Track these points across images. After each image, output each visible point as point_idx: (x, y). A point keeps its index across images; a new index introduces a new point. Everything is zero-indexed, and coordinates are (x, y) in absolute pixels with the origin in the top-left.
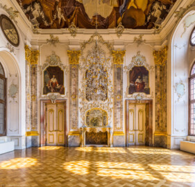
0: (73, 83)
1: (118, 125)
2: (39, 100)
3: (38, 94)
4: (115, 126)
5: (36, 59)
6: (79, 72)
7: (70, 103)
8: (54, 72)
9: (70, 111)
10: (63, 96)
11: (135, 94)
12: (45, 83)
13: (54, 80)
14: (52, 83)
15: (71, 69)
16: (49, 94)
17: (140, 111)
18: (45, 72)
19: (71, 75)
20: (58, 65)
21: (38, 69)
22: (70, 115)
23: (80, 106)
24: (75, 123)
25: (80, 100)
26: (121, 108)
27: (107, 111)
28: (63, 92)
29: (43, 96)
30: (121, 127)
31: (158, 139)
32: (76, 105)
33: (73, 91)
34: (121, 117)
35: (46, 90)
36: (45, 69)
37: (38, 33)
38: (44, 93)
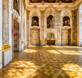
0: (42, 22)
1: (59, 38)
2: (30, 28)
3: (30, 26)
4: (58, 38)
5: (29, 14)
6: (45, 18)
7: (41, 30)
8: (35, 18)
9: (41, 33)
10: (38, 27)
11: (65, 26)
12: (32, 22)
13: (35, 21)
14: (35, 22)
15: (41, 17)
16: (33, 26)
17: (66, 32)
18: (32, 18)
19: (41, 20)
20: (37, 16)
21: (30, 17)
22: (41, 34)
23: (45, 31)
24: (43, 37)
25: (45, 29)
26: (60, 32)
27: (55, 33)
28: (38, 26)
29: (31, 27)
30: (60, 39)
31: (73, 43)
32: (43, 30)
33: (42, 25)
34: (60, 35)
35: (33, 25)
36: (32, 17)
37: (30, 4)
38: (32, 26)
